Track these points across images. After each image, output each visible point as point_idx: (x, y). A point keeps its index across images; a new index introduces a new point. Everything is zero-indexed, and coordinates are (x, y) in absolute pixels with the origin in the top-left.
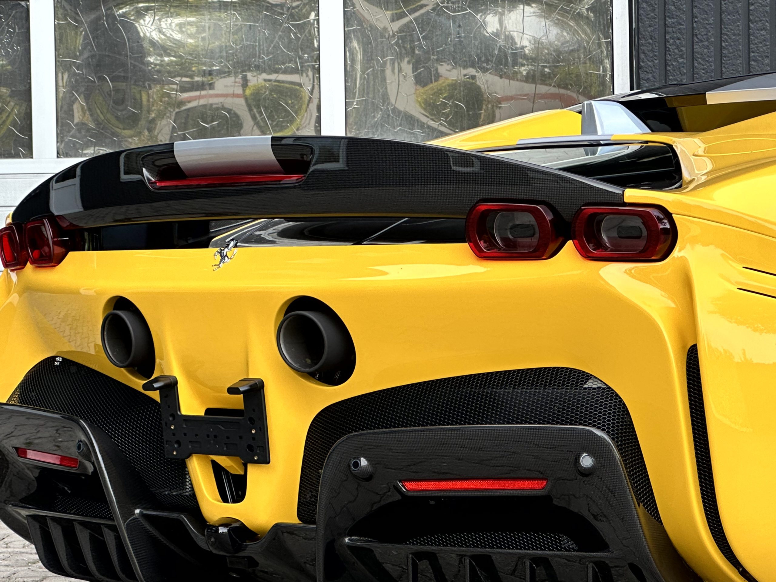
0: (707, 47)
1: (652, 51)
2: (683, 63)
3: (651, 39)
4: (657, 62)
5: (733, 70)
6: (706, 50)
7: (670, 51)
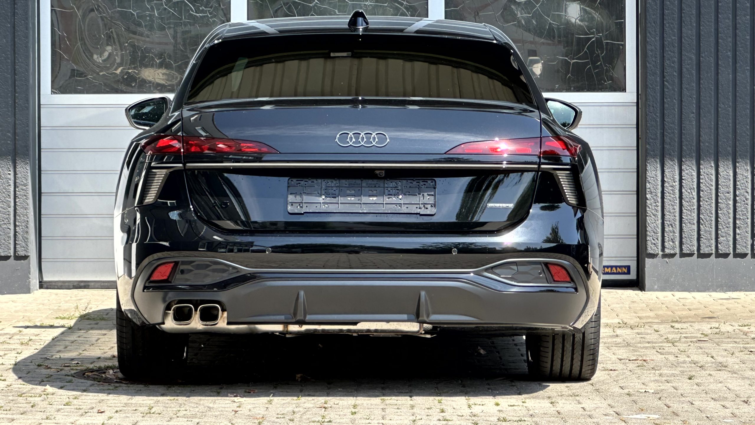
0: (691, 30)
1: (655, 31)
2: (675, 39)
3: (654, 23)
4: (658, 38)
5: (707, 45)
6: (690, 32)
7: (666, 31)
